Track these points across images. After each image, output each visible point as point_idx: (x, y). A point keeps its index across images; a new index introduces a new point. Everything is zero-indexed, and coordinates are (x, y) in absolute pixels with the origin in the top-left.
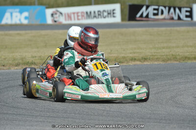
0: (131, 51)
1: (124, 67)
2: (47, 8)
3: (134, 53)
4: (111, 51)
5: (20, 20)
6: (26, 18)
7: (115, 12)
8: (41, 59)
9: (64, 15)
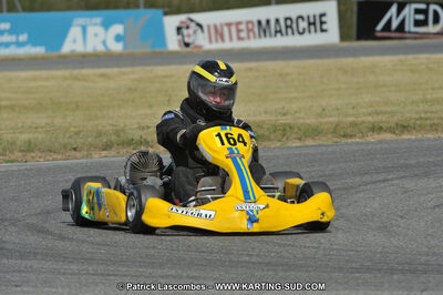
1: (355, 148)
2: (166, 14)
4: (324, 110)
5: (104, 43)
6: (118, 38)
7: (324, 19)
9: (205, 29)
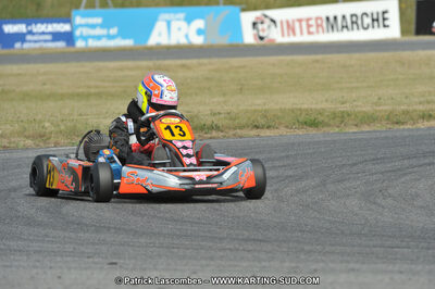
0: (422, 99)
1: (406, 133)
2: (244, 10)
3: (428, 102)
4: (380, 99)
5: (187, 36)
6: (199, 32)
7: (386, 15)
8: (231, 119)
9: (278, 24)
